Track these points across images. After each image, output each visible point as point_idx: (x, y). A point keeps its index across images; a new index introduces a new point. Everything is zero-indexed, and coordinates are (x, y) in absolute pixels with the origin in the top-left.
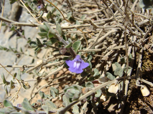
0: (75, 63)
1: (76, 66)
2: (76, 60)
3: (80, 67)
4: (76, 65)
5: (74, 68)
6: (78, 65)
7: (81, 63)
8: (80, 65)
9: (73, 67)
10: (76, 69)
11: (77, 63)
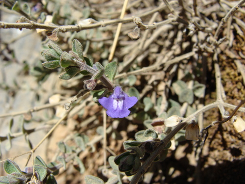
0: (115, 101)
1: (118, 106)
2: (116, 97)
3: (124, 106)
4: (117, 104)
5: (116, 110)
6: (121, 103)
7: (124, 99)
8: (124, 103)
9: (113, 109)
10: (118, 111)
11: (117, 101)
